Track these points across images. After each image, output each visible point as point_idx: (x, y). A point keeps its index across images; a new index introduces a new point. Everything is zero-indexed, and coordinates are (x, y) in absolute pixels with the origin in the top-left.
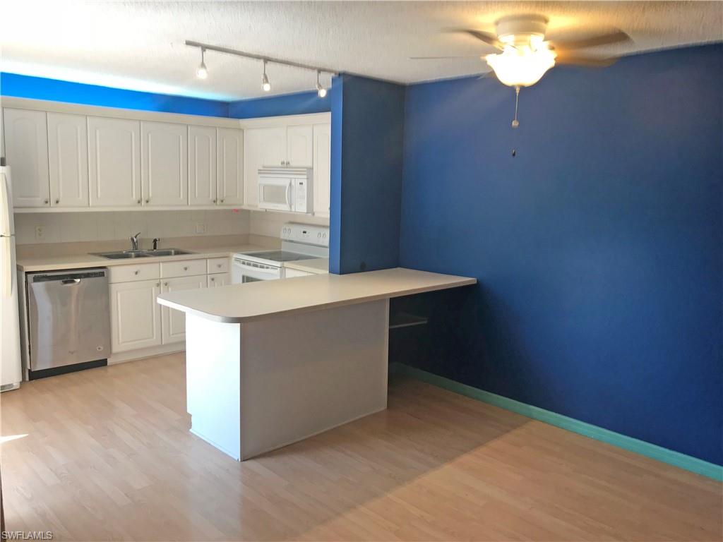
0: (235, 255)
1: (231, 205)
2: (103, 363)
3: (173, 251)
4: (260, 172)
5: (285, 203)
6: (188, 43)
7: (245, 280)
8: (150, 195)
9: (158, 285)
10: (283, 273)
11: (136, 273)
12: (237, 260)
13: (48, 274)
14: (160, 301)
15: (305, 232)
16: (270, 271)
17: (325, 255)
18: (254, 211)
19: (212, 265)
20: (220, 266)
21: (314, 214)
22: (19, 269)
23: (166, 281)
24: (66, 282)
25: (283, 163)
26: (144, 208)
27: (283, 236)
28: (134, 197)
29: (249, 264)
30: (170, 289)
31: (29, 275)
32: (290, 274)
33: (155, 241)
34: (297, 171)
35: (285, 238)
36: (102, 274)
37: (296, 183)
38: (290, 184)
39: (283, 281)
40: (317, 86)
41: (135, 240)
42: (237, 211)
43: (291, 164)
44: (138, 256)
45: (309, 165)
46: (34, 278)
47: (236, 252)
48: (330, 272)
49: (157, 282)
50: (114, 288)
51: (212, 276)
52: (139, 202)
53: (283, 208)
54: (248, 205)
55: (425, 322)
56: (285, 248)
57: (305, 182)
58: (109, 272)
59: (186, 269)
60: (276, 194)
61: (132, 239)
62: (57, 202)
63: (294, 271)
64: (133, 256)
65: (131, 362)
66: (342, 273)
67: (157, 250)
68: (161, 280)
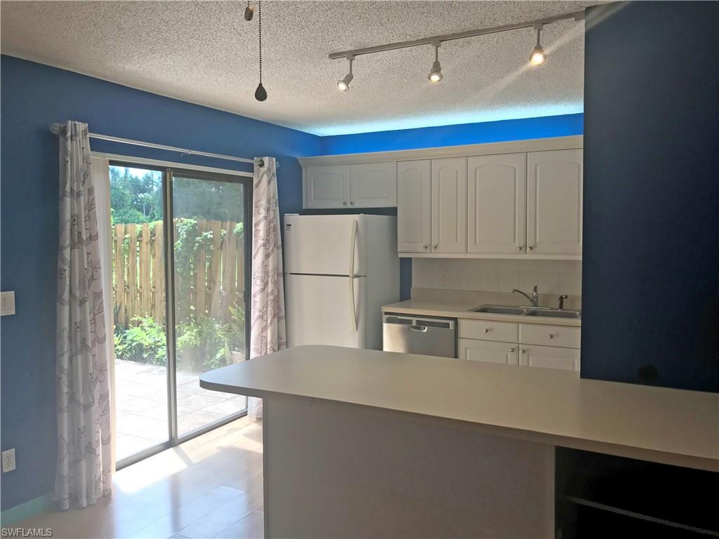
8: (538, 241)
9: (513, 350)
11: (487, 331)
13: (399, 317)
23: (525, 347)
24: (413, 328)
26: (529, 256)
28: (517, 243)
33: (561, 298)
36: (449, 324)
49: (514, 346)
50: (463, 343)
58: (457, 325)
59: (552, 336)
62: (435, 248)
67: (562, 310)
68: (520, 346)
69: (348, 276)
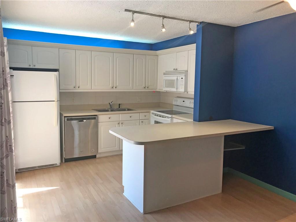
0: (152, 111)
1: (152, 89)
2: (94, 157)
3: (127, 109)
4: (164, 74)
5: (175, 88)
6: (126, 10)
7: (156, 122)
8: (117, 85)
9: (119, 124)
10: (172, 120)
11: (109, 118)
12: (153, 113)
13: (73, 118)
14: (111, 132)
15: (184, 101)
16: (166, 119)
17: (192, 112)
18: (162, 92)
19: (142, 116)
20: (145, 116)
21: (188, 93)
22: (61, 115)
23: (122, 122)
24: (80, 121)
25: (174, 69)
26: (114, 90)
27: (174, 103)
28: (110, 86)
29: (157, 116)
30: (124, 126)
31: (65, 118)
32: (175, 121)
33: (119, 104)
34: (180, 73)
35: (175, 104)
36: (95, 118)
37: (179, 78)
38: (177, 79)
39: (172, 124)
40: (189, 29)
41: (111, 104)
42: (154, 92)
43: (178, 70)
44: (112, 111)
45: (186, 69)
46: (67, 119)
47: (152, 110)
48: (194, 121)
49: (118, 122)
50: (100, 125)
51: (142, 120)
52: (112, 88)
53: (174, 90)
54: (159, 89)
55: (244, 148)
56: (175, 109)
57: (184, 77)
58: (98, 118)
59: (131, 117)
60: (171, 84)
61: (109, 103)
62: (79, 87)
63: (177, 119)
64: (110, 111)
65: (106, 157)
66: (199, 121)
67: (120, 108)
68: (120, 122)
69: (54, 101)
